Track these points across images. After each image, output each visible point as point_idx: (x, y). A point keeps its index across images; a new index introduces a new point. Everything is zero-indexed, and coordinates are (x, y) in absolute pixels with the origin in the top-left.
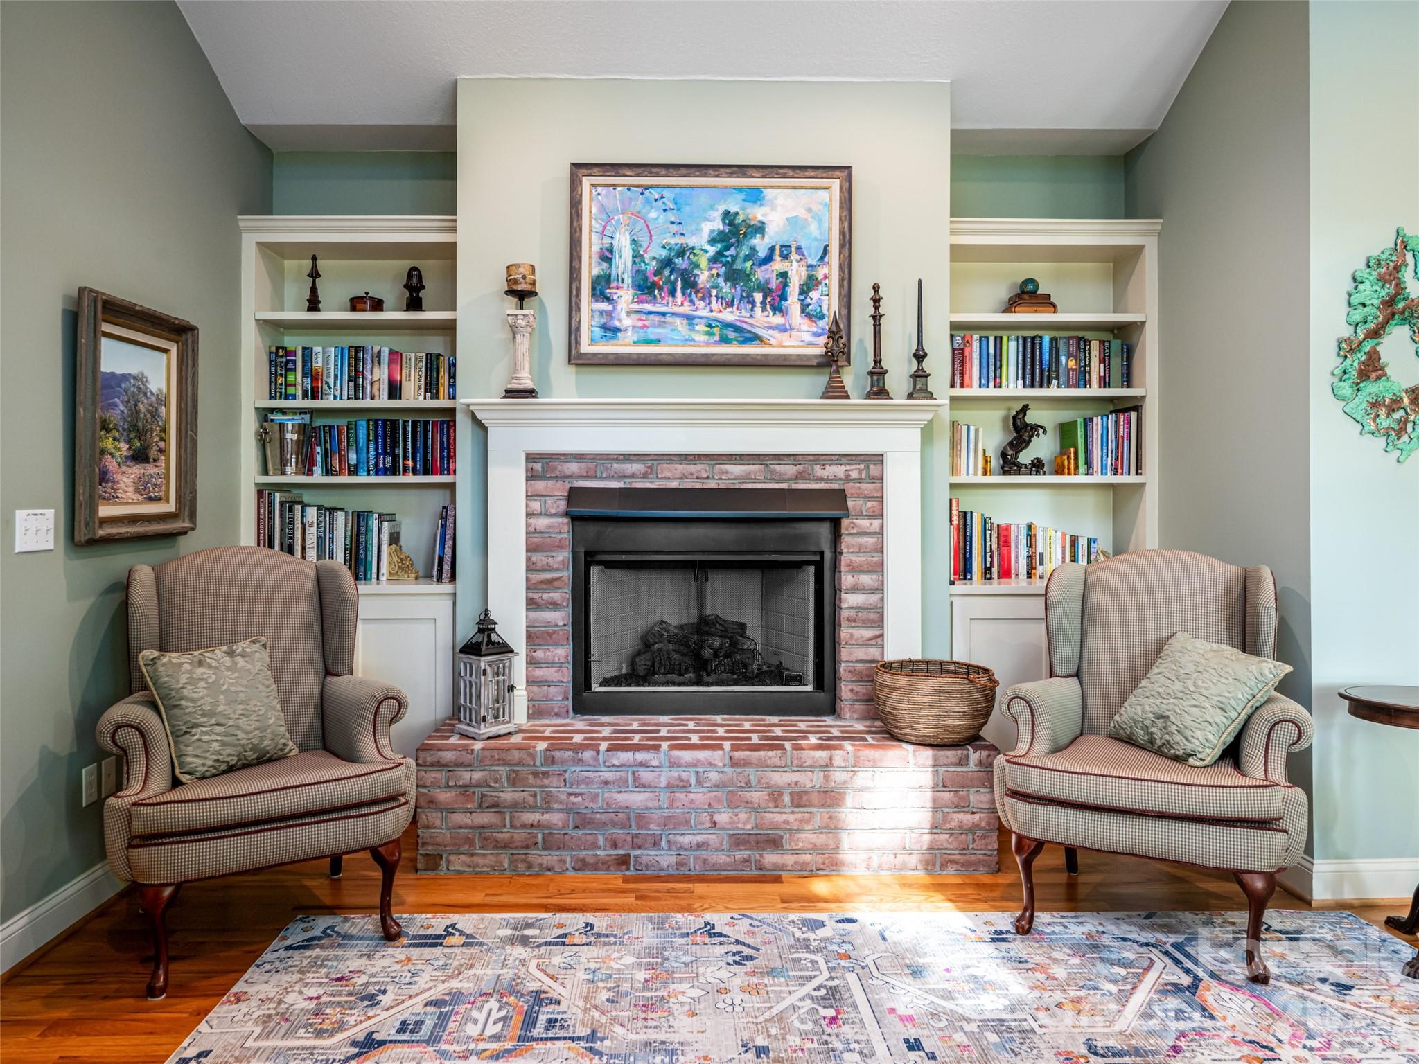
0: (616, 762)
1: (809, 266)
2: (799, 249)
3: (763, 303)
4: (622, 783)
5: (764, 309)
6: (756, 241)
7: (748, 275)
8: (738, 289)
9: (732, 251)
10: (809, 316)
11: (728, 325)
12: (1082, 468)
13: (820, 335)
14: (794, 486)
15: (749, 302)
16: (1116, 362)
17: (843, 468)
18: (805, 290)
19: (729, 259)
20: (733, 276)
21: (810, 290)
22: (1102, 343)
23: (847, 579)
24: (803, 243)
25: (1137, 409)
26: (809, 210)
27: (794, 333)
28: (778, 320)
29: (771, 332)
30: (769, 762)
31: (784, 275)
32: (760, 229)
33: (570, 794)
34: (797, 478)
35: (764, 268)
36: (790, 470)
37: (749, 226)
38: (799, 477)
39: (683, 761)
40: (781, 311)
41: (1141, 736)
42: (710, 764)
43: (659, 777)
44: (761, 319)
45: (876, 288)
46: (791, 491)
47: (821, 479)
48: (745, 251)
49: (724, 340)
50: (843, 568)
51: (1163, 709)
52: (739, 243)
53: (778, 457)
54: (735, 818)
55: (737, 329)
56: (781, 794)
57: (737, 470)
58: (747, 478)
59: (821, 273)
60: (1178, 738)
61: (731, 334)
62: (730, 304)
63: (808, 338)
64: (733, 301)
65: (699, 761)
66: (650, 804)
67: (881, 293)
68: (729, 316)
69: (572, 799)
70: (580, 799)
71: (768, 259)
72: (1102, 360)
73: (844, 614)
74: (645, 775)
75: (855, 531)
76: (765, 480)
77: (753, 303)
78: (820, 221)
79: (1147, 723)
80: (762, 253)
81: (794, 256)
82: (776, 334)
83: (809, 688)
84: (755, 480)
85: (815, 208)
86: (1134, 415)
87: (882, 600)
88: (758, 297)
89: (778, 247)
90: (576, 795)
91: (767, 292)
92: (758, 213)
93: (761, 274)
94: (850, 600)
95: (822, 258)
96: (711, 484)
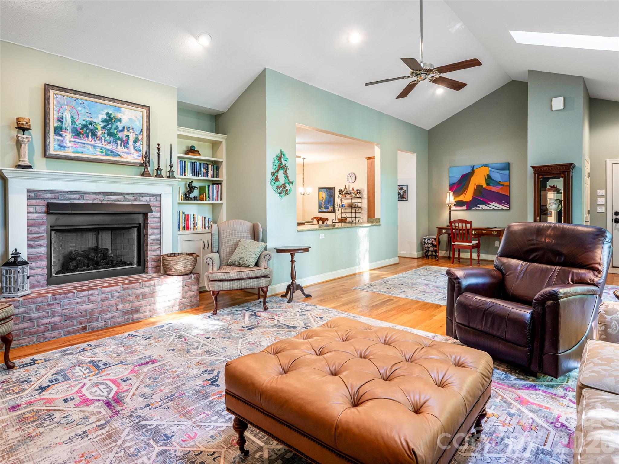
0: (82, 295)
1: (136, 135)
2: (133, 129)
3: (121, 144)
4: (84, 303)
5: (121, 146)
6: (118, 124)
7: (115, 135)
8: (112, 138)
9: (110, 126)
10: (136, 150)
11: (108, 150)
12: (208, 199)
13: (140, 156)
14: (133, 203)
15: (116, 143)
16: (215, 171)
17: (149, 198)
18: (135, 142)
19: (109, 128)
20: (110, 134)
21: (136, 142)
22: (212, 165)
23: (150, 231)
24: (134, 127)
25: (221, 184)
26: (136, 117)
27: (131, 155)
28: (126, 150)
29: (123, 154)
30: (135, 287)
31: (128, 136)
32: (120, 120)
33: (63, 310)
34: (134, 200)
35: (121, 133)
36: (132, 198)
37: (116, 119)
38: (135, 200)
39: (106, 291)
40: (127, 147)
41: (237, 263)
42: (116, 291)
43: (98, 298)
44: (120, 149)
45: (159, 145)
46: (132, 205)
47: (142, 201)
48: (114, 127)
49: (107, 155)
50: (149, 228)
51: (242, 256)
52: (112, 124)
53: (128, 194)
54: (124, 306)
55: (112, 152)
56: (139, 296)
57: (114, 198)
58: (117, 200)
59: (140, 137)
60: (246, 262)
61: (110, 153)
62: (109, 143)
63: (136, 157)
64: (110, 142)
65: (112, 290)
66: (94, 307)
67: (160, 146)
68: (109, 147)
69: (64, 311)
70: (67, 310)
71: (122, 130)
72: (212, 170)
73: (149, 242)
74: (92, 298)
75: (152, 217)
76: (124, 201)
77: (117, 144)
78: (139, 122)
79: (238, 260)
80: (120, 128)
81: (131, 131)
82: (125, 154)
83: (135, 266)
84: (120, 201)
85: (138, 117)
86: (220, 185)
87: (161, 237)
88: (119, 142)
89: (126, 127)
90: (65, 309)
91: (122, 141)
92: (119, 115)
93: (120, 135)
94: (151, 237)
95: (140, 133)
96: (105, 202)
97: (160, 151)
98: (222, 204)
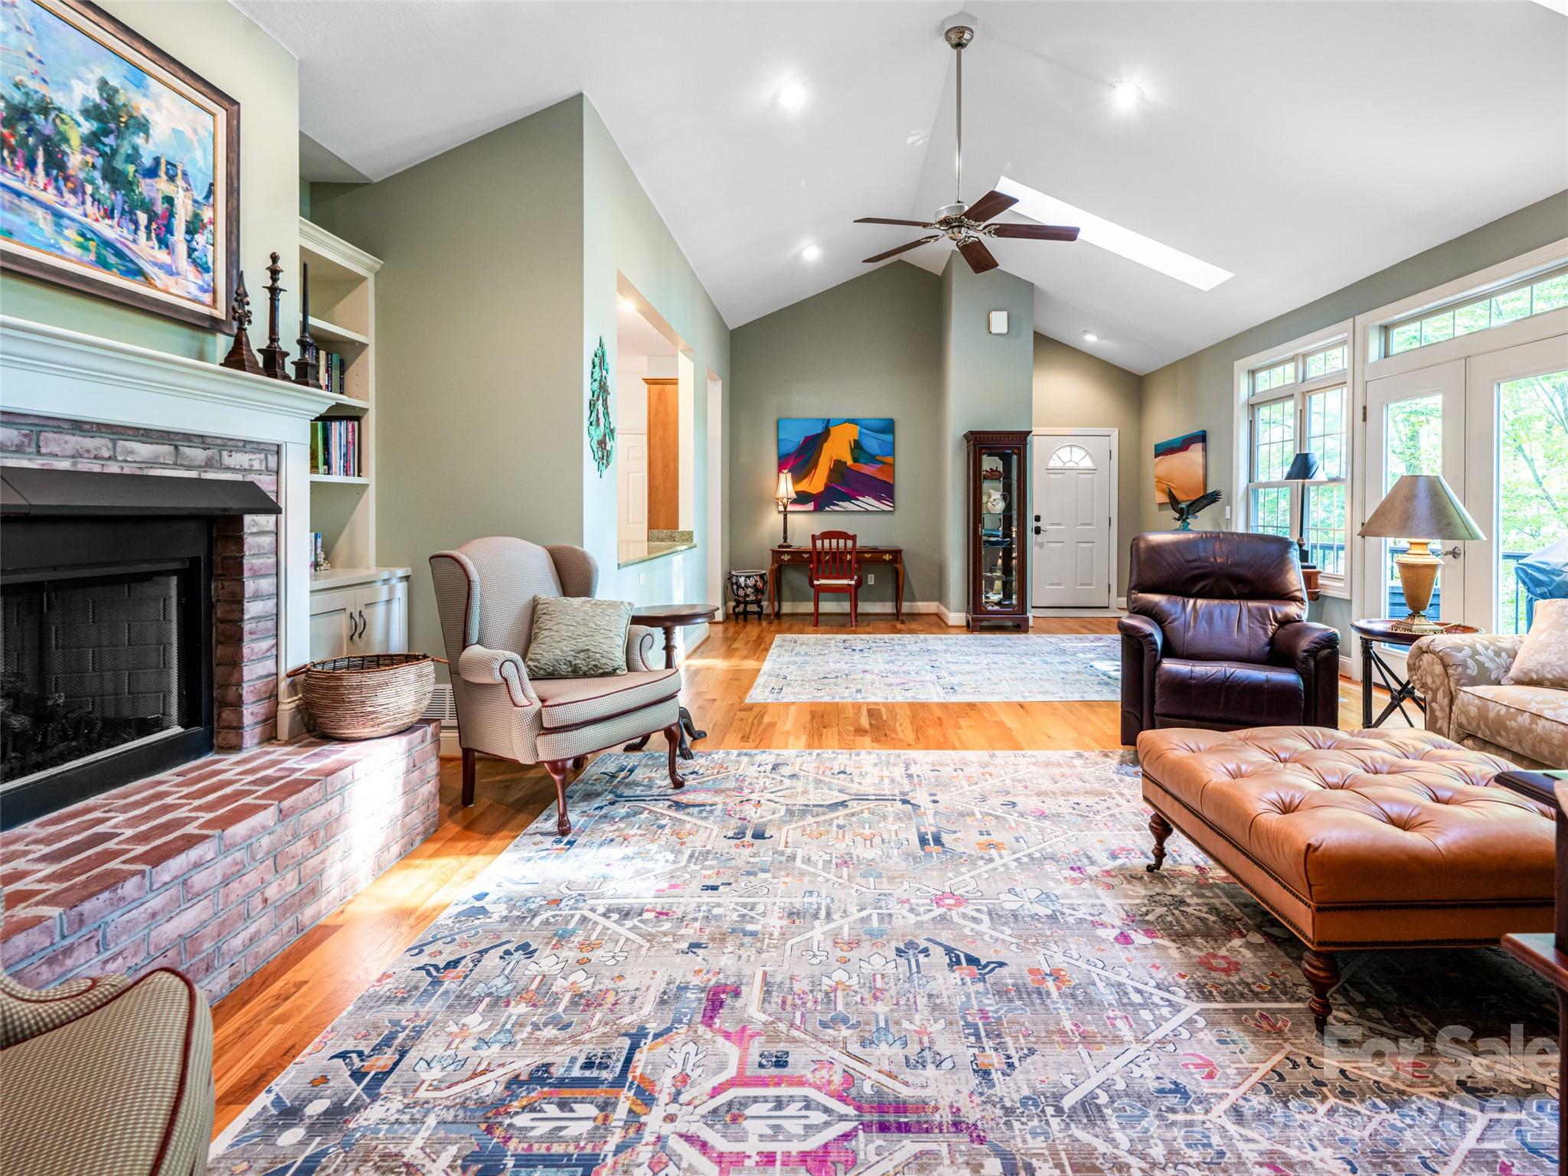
0: (166, 878)
1: (195, 201)
2: (185, 174)
3: (148, 227)
4: (172, 907)
5: (149, 238)
6: (139, 140)
7: (131, 183)
8: (119, 197)
9: (110, 140)
10: (195, 263)
11: (107, 243)
12: (322, 468)
13: (205, 291)
14: (205, 476)
15: (131, 221)
16: (336, 373)
17: (248, 457)
18: (194, 227)
19: (107, 149)
20: (113, 176)
21: (197, 232)
22: (327, 354)
23: (250, 586)
24: (190, 170)
25: (358, 419)
26: (195, 131)
27: (180, 280)
28: (163, 256)
29: (156, 269)
30: (311, 800)
31: (169, 200)
32: (143, 126)
33: (106, 962)
34: (206, 465)
35: (148, 181)
36: (197, 454)
37: (131, 117)
38: (209, 464)
39: (238, 839)
40: (167, 247)
41: (564, 669)
42: (264, 828)
43: (213, 873)
44: (145, 250)
45: (274, 258)
46: (199, 481)
47: (228, 469)
48: (126, 149)
49: (104, 265)
50: (246, 574)
51: (581, 646)
52: (120, 135)
53: (188, 438)
54: (283, 883)
55: (119, 254)
56: (317, 831)
57: (144, 450)
58: (153, 463)
59: (207, 214)
60: (604, 661)
61: (112, 259)
62: (109, 214)
63: (195, 292)
64: (112, 211)
65: (253, 829)
66: (204, 917)
67: (280, 264)
68: (108, 230)
69: (111, 967)
70: (120, 960)
71: (152, 173)
72: (327, 371)
73: (247, 627)
74: (199, 879)
75: (255, 530)
76: (176, 465)
77: (136, 223)
78: (205, 150)
79: (570, 658)
80: (147, 162)
81: (179, 181)
82: (161, 273)
83: (177, 730)
84: (164, 466)
85: (200, 130)
86: (356, 423)
87: (277, 605)
88: (143, 218)
89: (163, 161)
90: (113, 958)
91: (152, 217)
92: (143, 107)
93: (145, 188)
94: (252, 609)
95: (207, 197)
96: (113, 468)
97: (280, 284)
98: (366, 486)
